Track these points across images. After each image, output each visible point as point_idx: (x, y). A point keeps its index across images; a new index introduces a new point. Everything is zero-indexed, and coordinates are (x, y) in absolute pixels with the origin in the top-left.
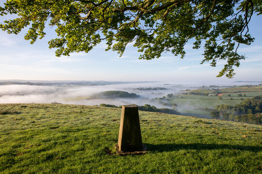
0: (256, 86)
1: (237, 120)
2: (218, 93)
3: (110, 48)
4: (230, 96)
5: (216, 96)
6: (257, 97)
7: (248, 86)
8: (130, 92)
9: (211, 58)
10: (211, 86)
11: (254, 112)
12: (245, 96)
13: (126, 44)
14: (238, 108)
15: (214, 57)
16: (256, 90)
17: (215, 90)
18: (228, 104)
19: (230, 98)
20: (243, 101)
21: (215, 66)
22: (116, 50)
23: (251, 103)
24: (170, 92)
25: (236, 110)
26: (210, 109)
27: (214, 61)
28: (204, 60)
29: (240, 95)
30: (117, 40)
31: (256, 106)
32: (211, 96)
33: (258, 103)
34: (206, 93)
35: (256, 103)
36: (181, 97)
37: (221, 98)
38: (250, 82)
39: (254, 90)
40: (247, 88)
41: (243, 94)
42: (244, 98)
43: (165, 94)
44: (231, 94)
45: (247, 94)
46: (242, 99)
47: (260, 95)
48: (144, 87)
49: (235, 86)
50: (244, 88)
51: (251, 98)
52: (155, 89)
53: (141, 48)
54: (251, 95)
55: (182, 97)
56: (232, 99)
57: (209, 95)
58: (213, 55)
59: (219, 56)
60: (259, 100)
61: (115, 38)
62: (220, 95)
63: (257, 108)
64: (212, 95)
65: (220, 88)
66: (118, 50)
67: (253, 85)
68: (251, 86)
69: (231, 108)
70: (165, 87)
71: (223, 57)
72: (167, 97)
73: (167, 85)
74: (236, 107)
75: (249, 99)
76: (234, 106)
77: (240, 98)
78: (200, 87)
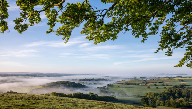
0: (175, 77)
1: (162, 104)
2: (147, 83)
3: (52, 30)
4: (156, 85)
5: (145, 85)
6: (176, 86)
7: (169, 78)
8: (77, 82)
9: (166, 47)
10: (141, 78)
11: (174, 98)
12: (167, 85)
13: (72, 28)
14: (162, 95)
15: (169, 45)
16: (175, 81)
17: (144, 80)
18: (155, 92)
19: (155, 87)
20: (166, 89)
21: (171, 55)
22: (60, 34)
23: (172, 91)
24: (109, 83)
25: (161, 97)
26: (141, 96)
27: (170, 50)
28: (159, 49)
29: (164, 85)
30: (62, 22)
31: (175, 93)
32: (141, 85)
33: (177, 91)
34: (137, 83)
35: (175, 91)
36: (117, 86)
37: (149, 87)
38: (170, 74)
39: (173, 81)
40: (168, 79)
41: (165, 84)
42: (167, 87)
43: (105, 84)
44: (157, 84)
45: (168, 84)
46: (165, 88)
47: (178, 85)
48: (88, 78)
49: (159, 78)
50: (166, 79)
51: (171, 87)
52: (97, 80)
53: (89, 35)
54: (172, 85)
55: (119, 87)
56: (157, 88)
57: (140, 85)
58: (169, 43)
59: (175, 44)
60: (177, 88)
61: (60, 20)
62: (148, 85)
63: (176, 95)
64: (143, 84)
65: (148, 79)
66: (63, 34)
67: (172, 77)
68: (171, 77)
69: (157, 95)
70: (105, 78)
71: (179, 45)
72: (107, 87)
73: (107, 77)
74: (161, 94)
75: (170, 88)
76: (159, 94)
77: (163, 87)
78: (133, 79)
